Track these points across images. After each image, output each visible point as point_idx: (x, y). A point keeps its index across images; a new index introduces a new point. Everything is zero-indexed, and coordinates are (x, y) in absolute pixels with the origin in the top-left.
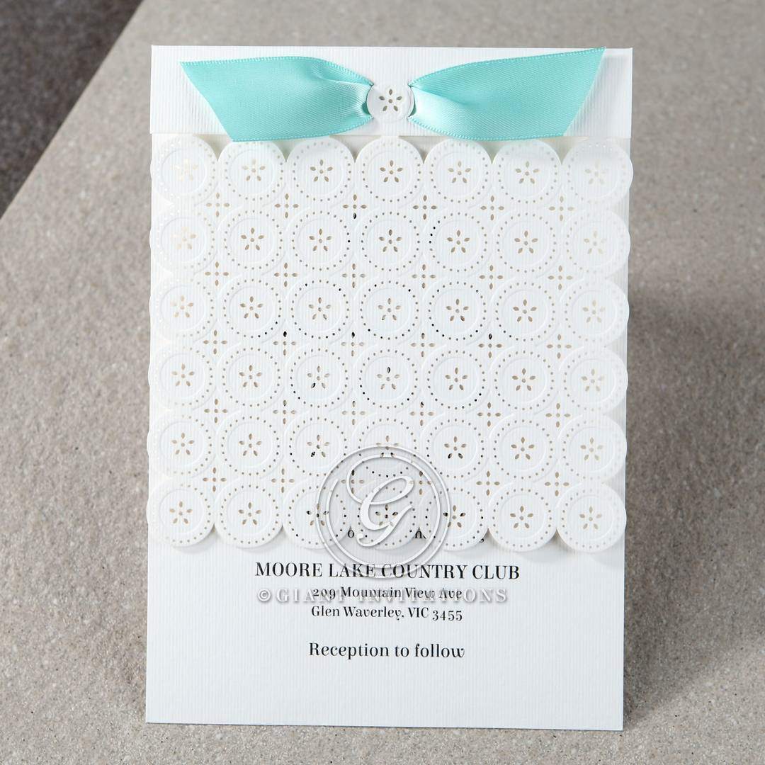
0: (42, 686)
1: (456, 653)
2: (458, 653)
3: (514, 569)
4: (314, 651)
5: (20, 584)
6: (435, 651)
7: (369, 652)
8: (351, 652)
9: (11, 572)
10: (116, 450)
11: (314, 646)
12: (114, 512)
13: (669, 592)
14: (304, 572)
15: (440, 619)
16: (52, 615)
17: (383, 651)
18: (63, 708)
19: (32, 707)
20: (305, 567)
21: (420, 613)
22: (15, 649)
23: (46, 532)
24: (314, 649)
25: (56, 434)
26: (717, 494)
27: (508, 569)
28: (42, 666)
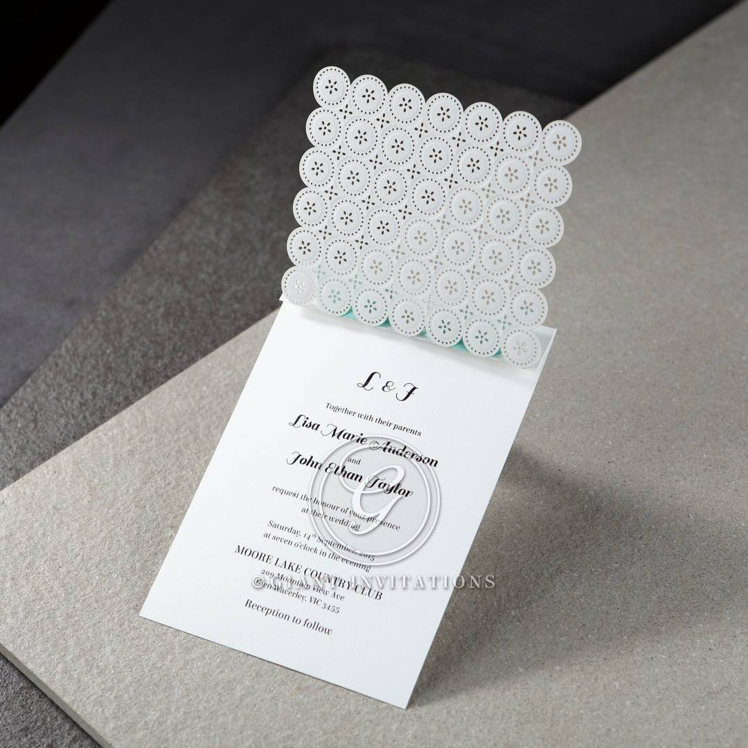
0: (70, 617)
1: (327, 631)
2: (328, 631)
3: (380, 594)
4: (248, 605)
5: (81, 565)
6: (316, 626)
7: (278, 614)
8: (268, 611)
9: (79, 558)
10: (166, 513)
11: (249, 602)
12: (151, 542)
13: (462, 655)
14: (262, 558)
15: (326, 609)
16: (92, 584)
17: (286, 617)
18: (77, 631)
19: (60, 627)
20: (263, 555)
21: (316, 601)
22: (63, 595)
23: (107, 543)
24: (249, 603)
25: (136, 497)
26: (513, 613)
27: (376, 593)
28: (74, 608)
